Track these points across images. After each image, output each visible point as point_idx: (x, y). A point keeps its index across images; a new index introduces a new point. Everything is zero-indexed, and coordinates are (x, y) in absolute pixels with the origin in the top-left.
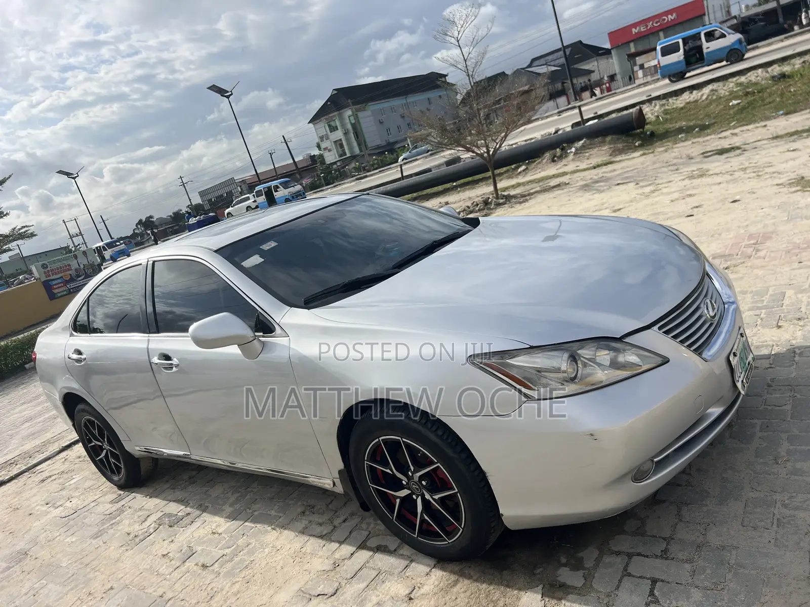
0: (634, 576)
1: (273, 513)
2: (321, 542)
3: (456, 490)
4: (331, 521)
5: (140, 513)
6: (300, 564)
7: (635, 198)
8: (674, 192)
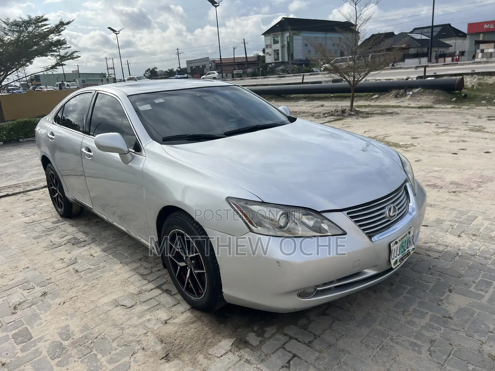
0: (286, 350)
1: (126, 254)
2: (140, 278)
3: (205, 271)
4: (152, 268)
5: (63, 233)
6: (123, 286)
7: (430, 133)
8: (456, 136)
